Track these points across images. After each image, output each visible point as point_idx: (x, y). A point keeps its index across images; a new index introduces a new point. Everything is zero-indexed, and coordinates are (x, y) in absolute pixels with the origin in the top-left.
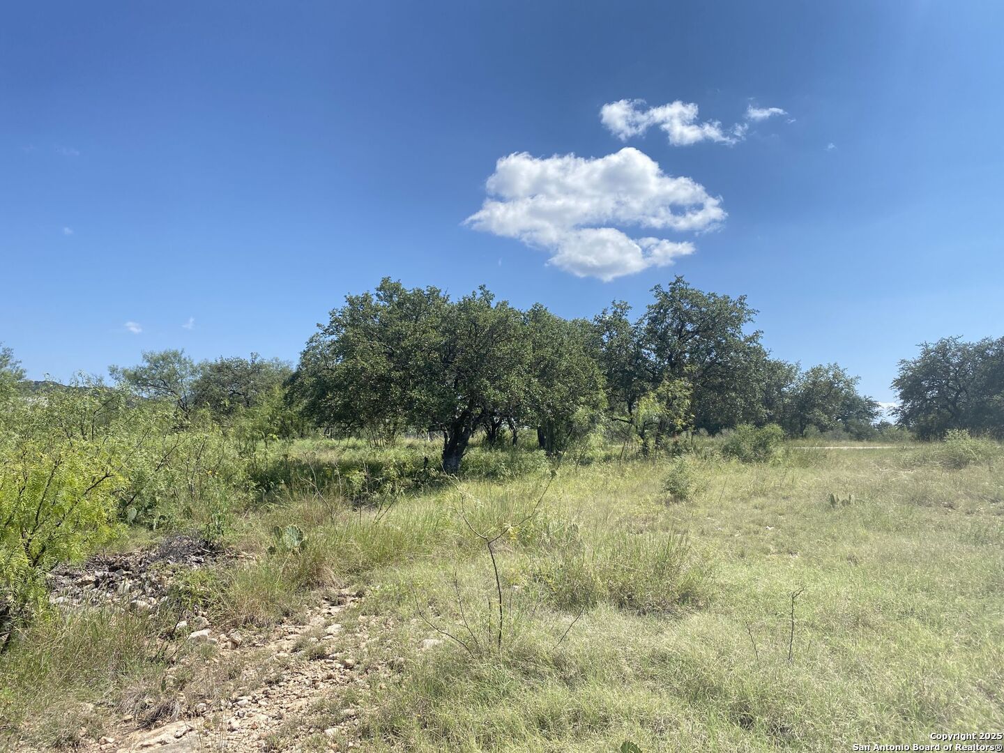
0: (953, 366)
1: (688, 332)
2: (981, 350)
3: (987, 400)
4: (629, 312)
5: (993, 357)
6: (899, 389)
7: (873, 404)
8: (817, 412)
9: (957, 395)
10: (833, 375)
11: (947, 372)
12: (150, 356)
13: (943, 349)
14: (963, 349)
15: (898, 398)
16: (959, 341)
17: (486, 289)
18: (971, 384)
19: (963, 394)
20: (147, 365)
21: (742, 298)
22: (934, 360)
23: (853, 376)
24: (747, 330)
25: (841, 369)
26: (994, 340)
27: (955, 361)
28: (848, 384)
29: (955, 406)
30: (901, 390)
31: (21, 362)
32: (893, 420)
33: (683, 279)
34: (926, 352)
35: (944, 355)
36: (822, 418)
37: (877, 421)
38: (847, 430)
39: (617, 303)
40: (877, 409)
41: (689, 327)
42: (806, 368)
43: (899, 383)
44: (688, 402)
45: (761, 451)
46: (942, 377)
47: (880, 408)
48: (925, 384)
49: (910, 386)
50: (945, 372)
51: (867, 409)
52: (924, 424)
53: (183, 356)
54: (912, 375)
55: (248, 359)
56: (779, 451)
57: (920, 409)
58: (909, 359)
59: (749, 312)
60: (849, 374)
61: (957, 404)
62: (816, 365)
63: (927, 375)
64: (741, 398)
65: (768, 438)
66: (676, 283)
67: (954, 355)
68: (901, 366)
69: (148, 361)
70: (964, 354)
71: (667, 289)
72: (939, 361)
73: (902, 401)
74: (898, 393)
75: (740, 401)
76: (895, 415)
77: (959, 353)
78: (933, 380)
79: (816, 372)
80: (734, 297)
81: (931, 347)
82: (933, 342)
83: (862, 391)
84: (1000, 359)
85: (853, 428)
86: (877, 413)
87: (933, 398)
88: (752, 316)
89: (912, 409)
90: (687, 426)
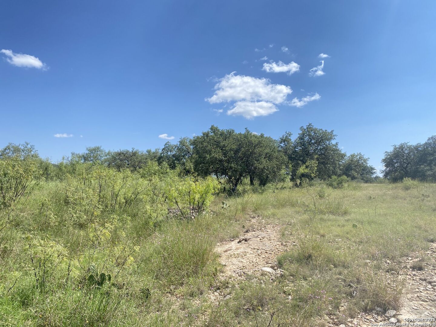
0: (405, 154)
1: (312, 143)
2: (416, 148)
3: (419, 168)
4: (292, 136)
5: (421, 150)
6: (384, 163)
7: (372, 169)
8: (353, 172)
9: (407, 165)
10: (359, 157)
11: (403, 156)
12: (89, 149)
13: (402, 147)
14: (409, 147)
15: (384, 166)
16: (408, 144)
17: (247, 129)
18: (413, 161)
19: (410, 165)
20: (87, 152)
21: (332, 131)
22: (398, 152)
23: (367, 158)
24: (333, 142)
25: (362, 155)
26: (422, 144)
27: (406, 152)
28: (365, 161)
29: (406, 170)
30: (385, 163)
31: (37, 151)
32: (381, 176)
33: (312, 124)
34: (395, 149)
35: (402, 150)
36: (355, 174)
37: (374, 176)
38: (362, 179)
39: (287, 133)
40: (374, 171)
41: (313, 141)
42: (348, 155)
43: (384, 161)
44: (316, 168)
45: (339, 185)
46: (401, 158)
47: (376, 171)
48: (395, 161)
49: (389, 162)
50: (402, 156)
51: (370, 170)
52: (394, 177)
53: (101, 149)
54: (389, 157)
55: (131, 150)
56: (346, 185)
57: (392, 171)
58: (389, 151)
59: (334, 136)
60: (365, 157)
61: (407, 169)
62: (352, 153)
63: (395, 158)
64: (332, 167)
65: (342, 181)
66: (309, 125)
67: (406, 150)
68: (386, 154)
69: (88, 151)
70: (410, 149)
71: (305, 128)
72: (400, 152)
73: (386, 167)
74: (384, 165)
75: (331, 168)
76: (383, 173)
77: (408, 149)
78: (398, 159)
79: (353, 156)
80: (329, 131)
81: (397, 146)
82: (398, 144)
83: (370, 164)
84: (424, 151)
85: (365, 179)
86: (375, 172)
87: (398, 166)
88: (335, 137)
89: (389, 171)
90: (316, 177)
